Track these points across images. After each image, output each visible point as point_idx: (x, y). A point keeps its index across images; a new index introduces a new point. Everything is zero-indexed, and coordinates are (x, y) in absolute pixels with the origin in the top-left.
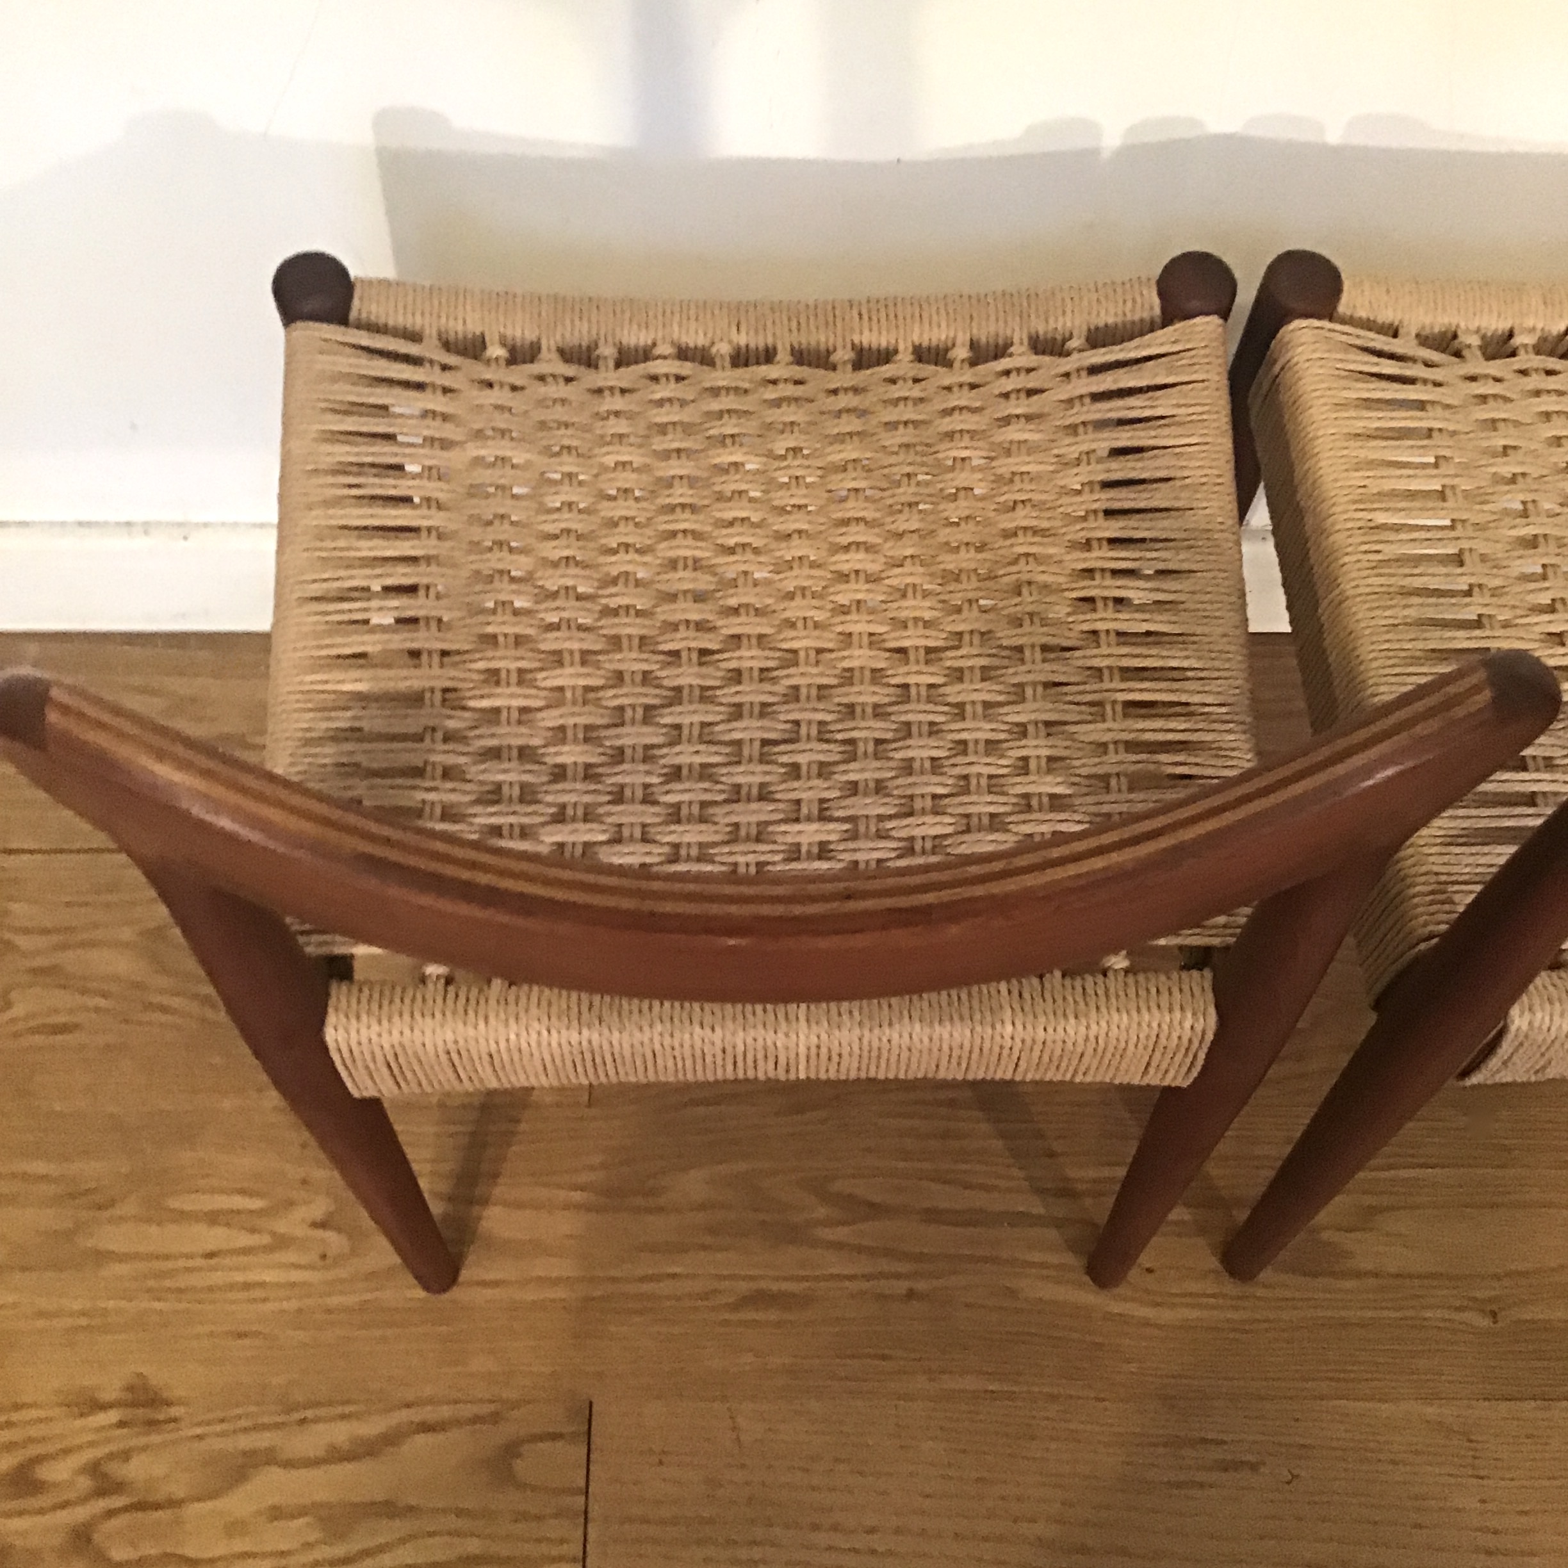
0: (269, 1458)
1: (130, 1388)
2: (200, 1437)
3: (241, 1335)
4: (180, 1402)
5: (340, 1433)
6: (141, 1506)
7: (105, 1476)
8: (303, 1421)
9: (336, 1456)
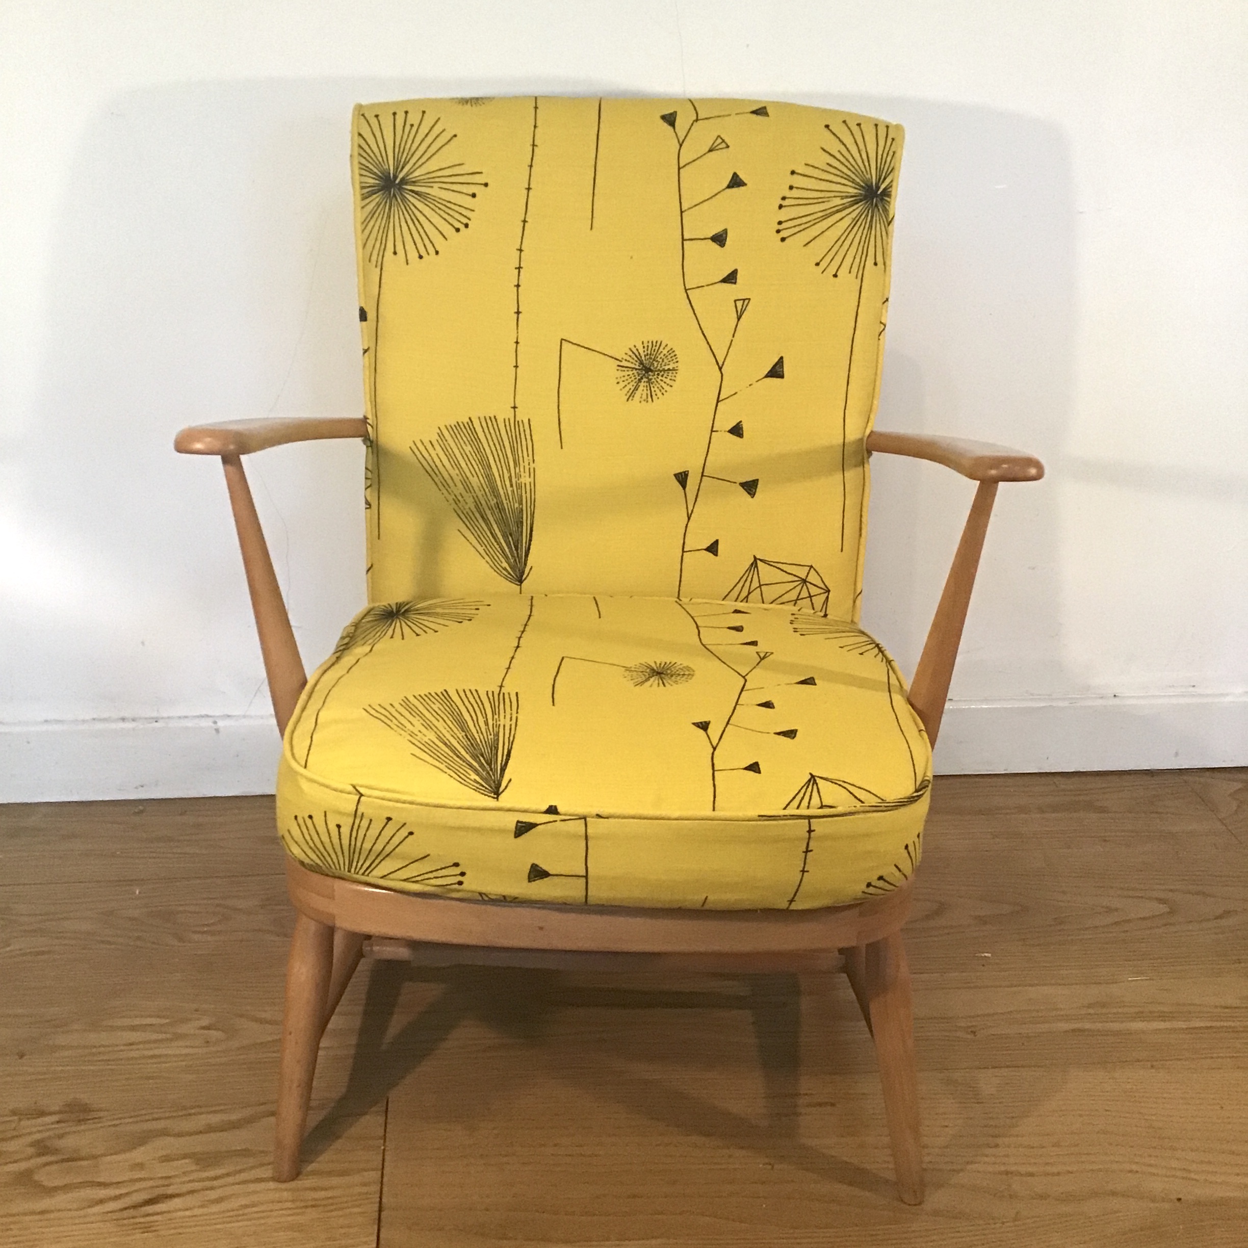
0: (165, 1133)
1: (68, 1105)
2: (115, 1126)
3: (148, 1078)
4: (100, 1110)
5: (215, 1119)
6: (68, 1160)
7: (46, 1147)
8: (190, 1115)
9: (210, 1129)
